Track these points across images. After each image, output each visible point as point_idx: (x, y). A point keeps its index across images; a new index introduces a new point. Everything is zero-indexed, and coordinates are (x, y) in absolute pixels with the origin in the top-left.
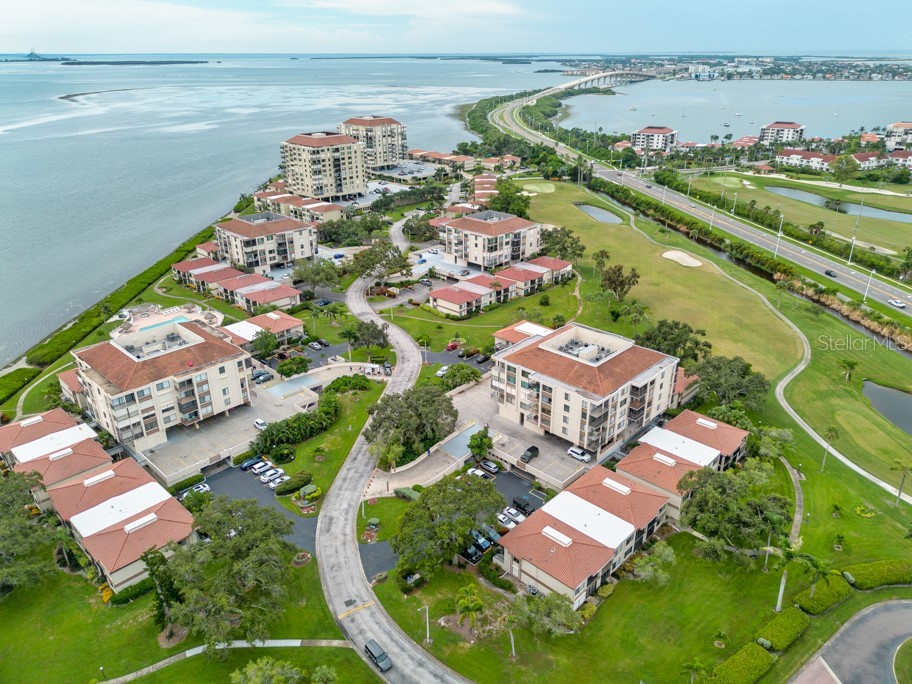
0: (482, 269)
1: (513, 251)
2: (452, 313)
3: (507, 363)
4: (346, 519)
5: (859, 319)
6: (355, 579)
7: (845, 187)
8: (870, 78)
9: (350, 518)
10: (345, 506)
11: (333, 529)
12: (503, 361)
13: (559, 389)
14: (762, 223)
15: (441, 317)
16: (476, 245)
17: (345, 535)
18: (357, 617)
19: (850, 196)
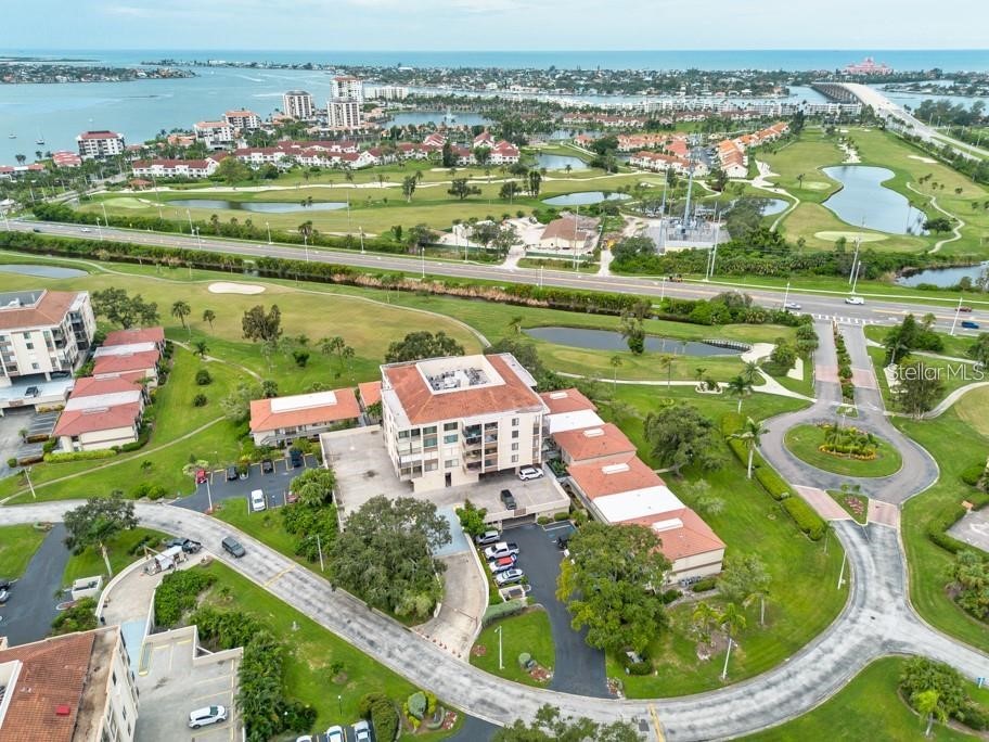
0: (48, 377)
1: (78, 337)
2: (120, 444)
3: (421, 427)
4: (494, 687)
5: (444, 290)
6: (605, 710)
7: (239, 189)
8: (56, 81)
9: (492, 683)
10: (467, 681)
11: (505, 706)
12: (415, 427)
13: (503, 419)
14: (238, 237)
15: (110, 456)
16: (30, 346)
17: (522, 697)
18: (668, 726)
19: (256, 196)
